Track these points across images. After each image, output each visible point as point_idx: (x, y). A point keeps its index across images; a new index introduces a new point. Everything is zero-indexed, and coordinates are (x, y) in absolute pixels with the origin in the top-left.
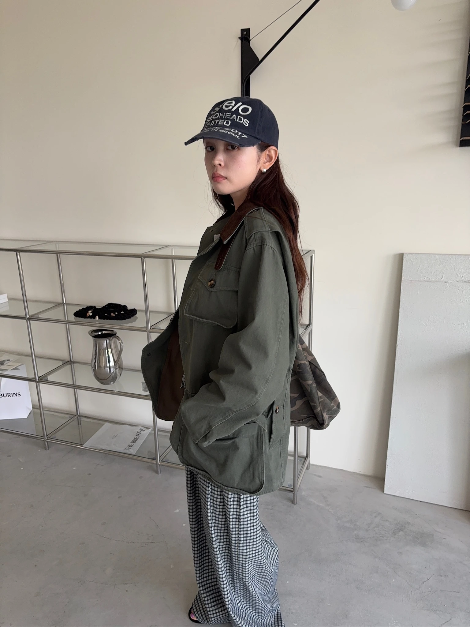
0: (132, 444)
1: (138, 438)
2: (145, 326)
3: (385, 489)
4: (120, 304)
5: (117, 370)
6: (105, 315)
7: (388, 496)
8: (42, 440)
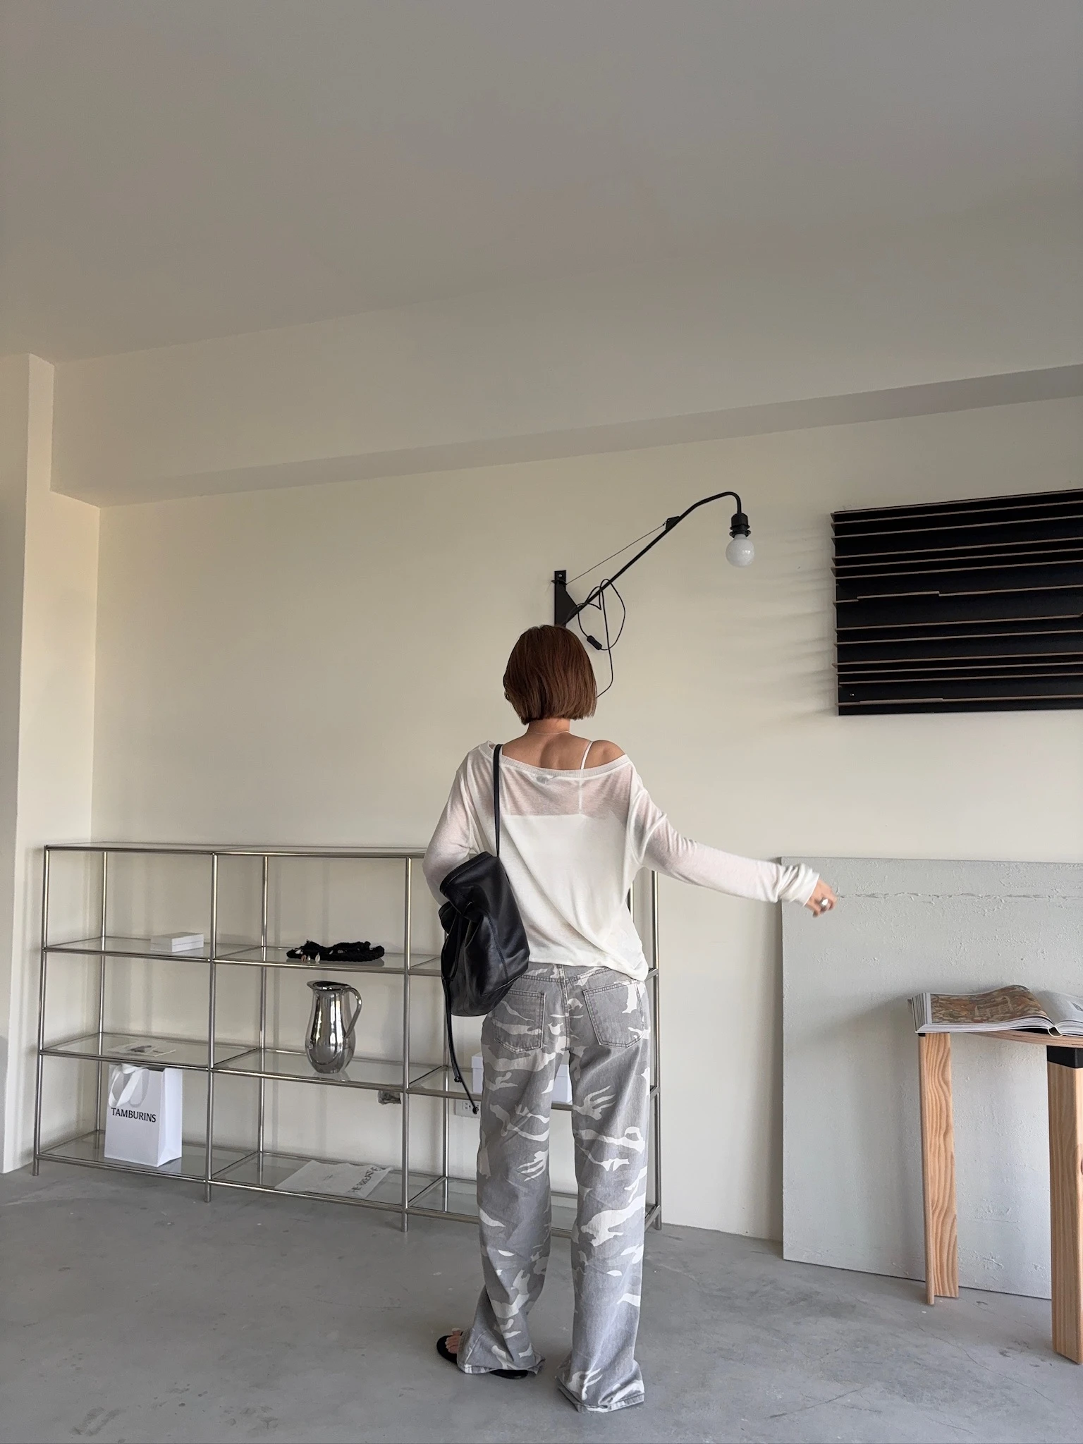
0: (359, 1187)
1: (368, 1178)
2: (403, 966)
3: (784, 1251)
4: (360, 942)
5: (346, 1051)
7: (788, 1262)
8: (202, 1183)
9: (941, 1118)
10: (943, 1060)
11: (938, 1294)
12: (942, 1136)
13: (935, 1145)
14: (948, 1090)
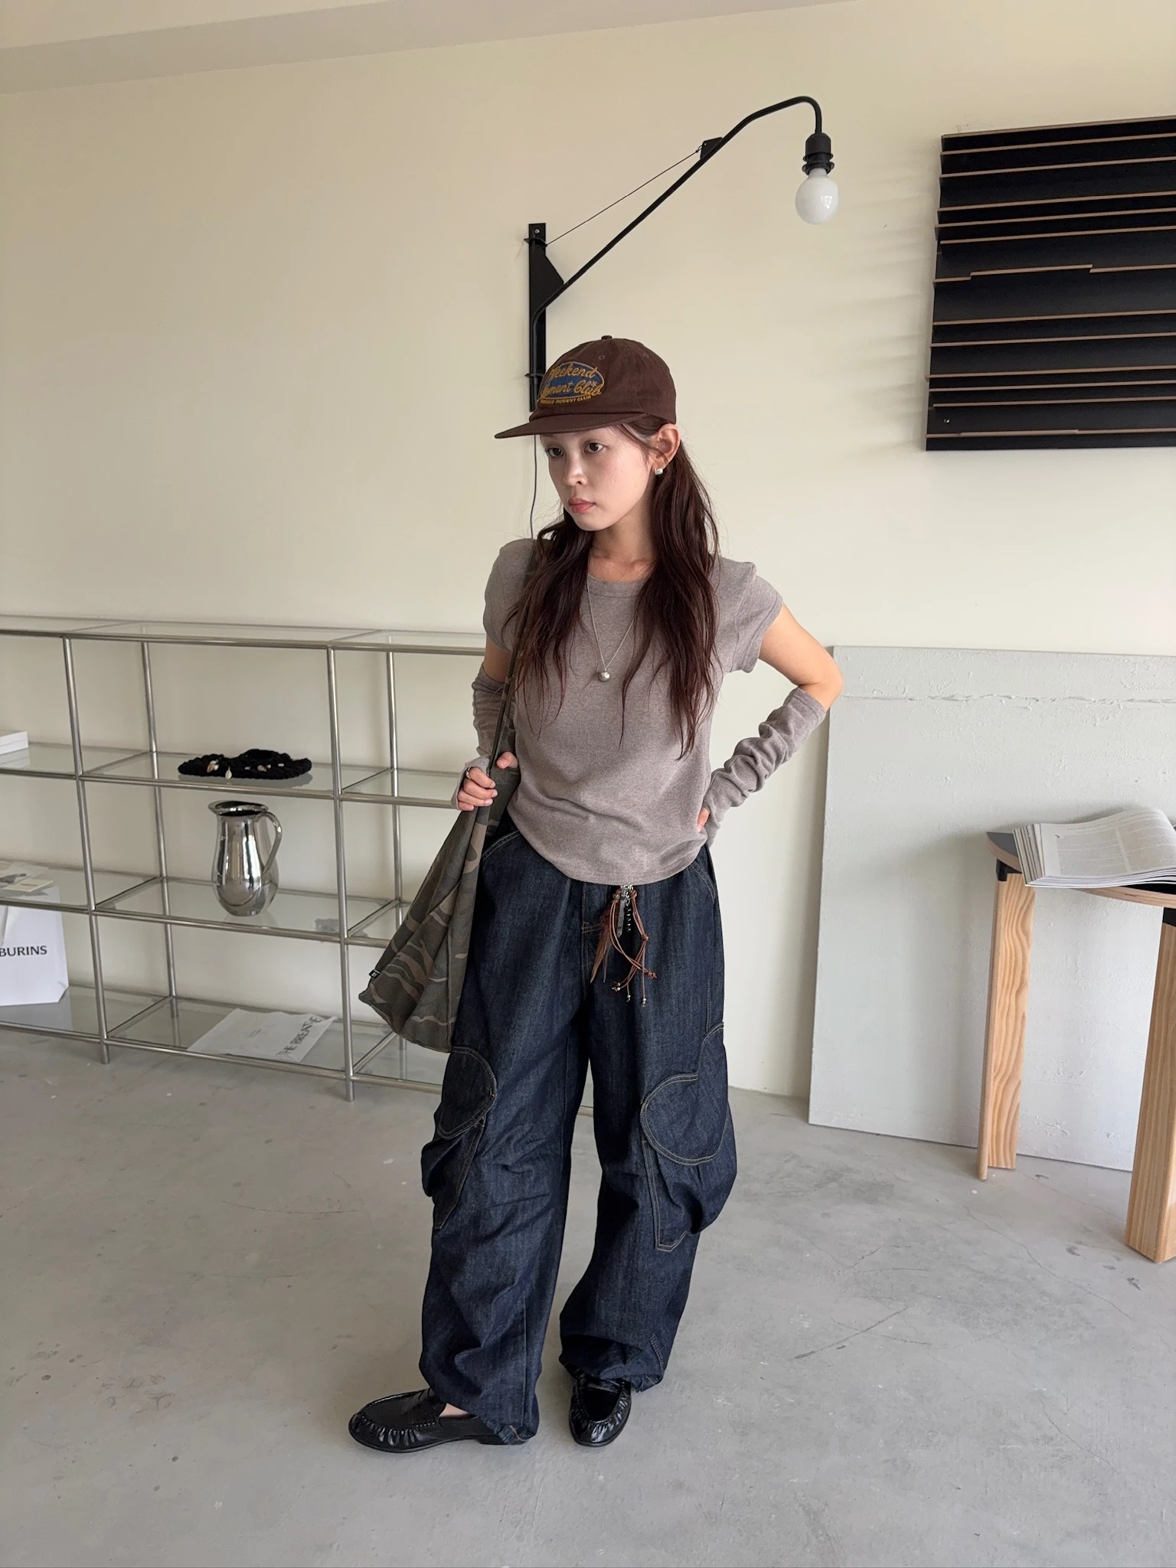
0: (294, 1045)
1: (306, 1033)
2: (332, 788)
3: (811, 1114)
4: (275, 750)
5: (267, 887)
6: (247, 768)
7: (815, 1128)
8: (94, 1042)
9: (1014, 974)
10: (1025, 908)
11: (991, 1165)
12: (1013, 995)
13: (1005, 1004)
14: (1028, 940)
